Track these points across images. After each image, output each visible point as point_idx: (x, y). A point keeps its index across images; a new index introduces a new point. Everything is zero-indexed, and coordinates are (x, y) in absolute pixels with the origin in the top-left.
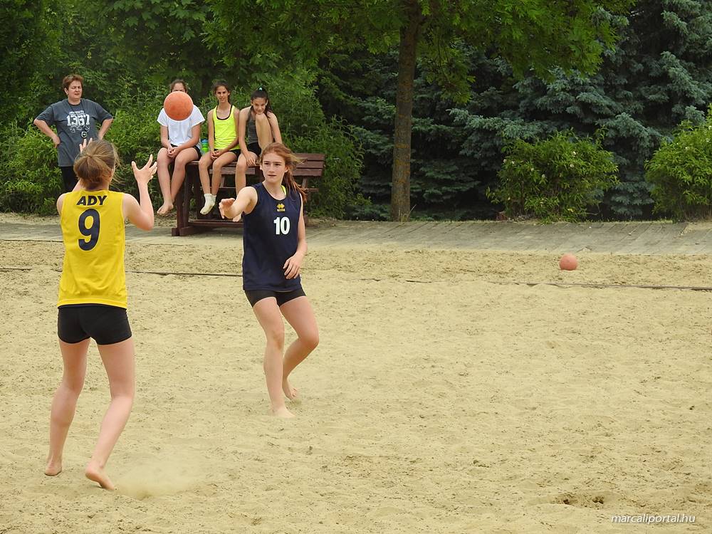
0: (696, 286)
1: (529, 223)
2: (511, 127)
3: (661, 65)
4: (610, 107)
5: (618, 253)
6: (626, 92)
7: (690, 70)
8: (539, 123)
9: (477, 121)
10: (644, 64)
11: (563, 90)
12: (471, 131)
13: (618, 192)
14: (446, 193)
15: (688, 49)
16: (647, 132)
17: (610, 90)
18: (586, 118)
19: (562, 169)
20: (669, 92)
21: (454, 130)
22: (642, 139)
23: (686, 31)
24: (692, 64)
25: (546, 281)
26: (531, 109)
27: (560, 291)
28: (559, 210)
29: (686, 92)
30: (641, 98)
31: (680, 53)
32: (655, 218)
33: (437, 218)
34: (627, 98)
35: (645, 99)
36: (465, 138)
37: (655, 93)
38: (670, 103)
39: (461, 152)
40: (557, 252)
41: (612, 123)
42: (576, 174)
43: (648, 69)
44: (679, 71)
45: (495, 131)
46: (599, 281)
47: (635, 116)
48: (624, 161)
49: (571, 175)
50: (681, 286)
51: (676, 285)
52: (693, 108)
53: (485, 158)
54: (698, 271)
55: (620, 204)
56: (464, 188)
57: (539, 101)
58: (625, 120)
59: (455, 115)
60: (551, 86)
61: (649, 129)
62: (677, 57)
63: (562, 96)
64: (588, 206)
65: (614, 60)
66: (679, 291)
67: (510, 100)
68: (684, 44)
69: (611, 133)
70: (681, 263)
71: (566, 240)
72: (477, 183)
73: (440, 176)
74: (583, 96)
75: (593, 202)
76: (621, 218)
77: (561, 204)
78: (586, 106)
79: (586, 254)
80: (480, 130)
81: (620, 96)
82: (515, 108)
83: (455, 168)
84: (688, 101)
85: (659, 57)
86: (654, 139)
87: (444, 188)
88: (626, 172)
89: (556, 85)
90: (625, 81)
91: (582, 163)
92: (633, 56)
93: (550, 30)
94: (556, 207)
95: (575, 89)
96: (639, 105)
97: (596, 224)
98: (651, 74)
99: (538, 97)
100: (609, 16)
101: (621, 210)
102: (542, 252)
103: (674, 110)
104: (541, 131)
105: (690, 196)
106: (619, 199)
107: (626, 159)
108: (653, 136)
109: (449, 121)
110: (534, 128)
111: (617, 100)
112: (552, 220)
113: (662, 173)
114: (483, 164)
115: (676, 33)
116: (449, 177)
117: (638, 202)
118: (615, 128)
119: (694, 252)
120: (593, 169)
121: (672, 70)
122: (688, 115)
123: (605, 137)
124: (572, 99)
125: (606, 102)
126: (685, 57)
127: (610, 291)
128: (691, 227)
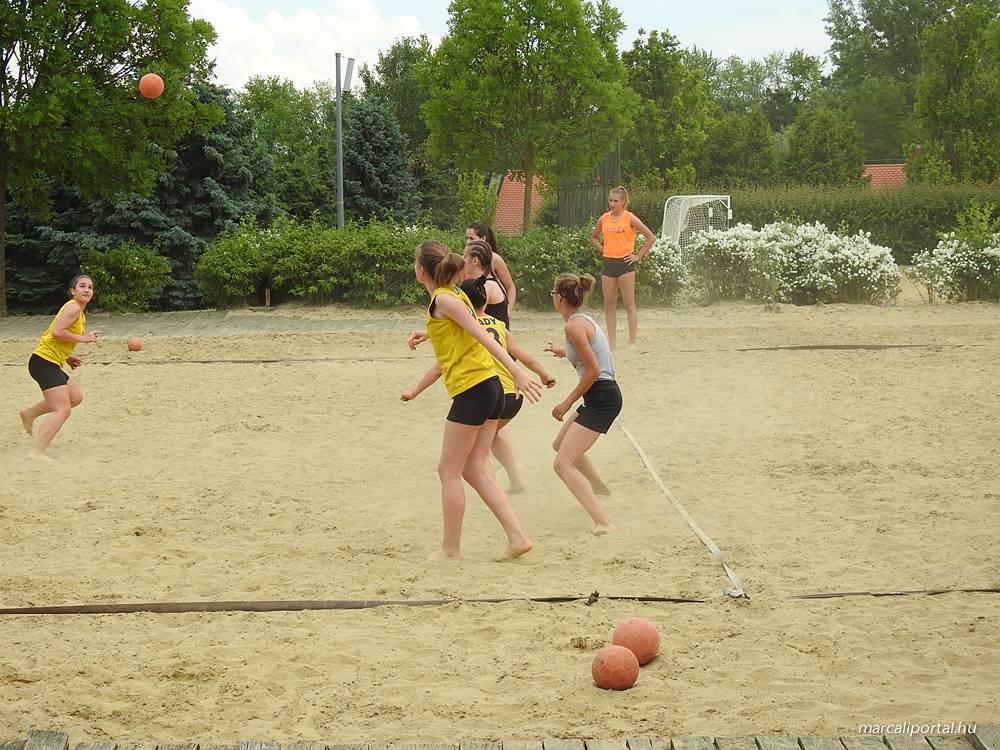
0: (236, 359)
1: (103, 315)
2: (88, 240)
3: (204, 188)
4: (165, 222)
5: (174, 336)
6: (177, 210)
7: (227, 192)
8: (110, 236)
9: (60, 235)
10: (191, 188)
11: (128, 209)
12: (55, 244)
13: (175, 288)
14: (37, 294)
15: (225, 174)
16: (195, 241)
17: (164, 208)
18: (146, 230)
19: (127, 272)
20: (211, 209)
21: (41, 244)
22: (192, 246)
23: (223, 161)
24: (229, 187)
25: (118, 360)
26: (103, 225)
27: (129, 367)
28: (127, 304)
29: (223, 209)
30: (189, 214)
31: (219, 179)
32: (203, 307)
33: (30, 314)
34: (178, 214)
35: (192, 215)
36: (51, 249)
37: (201, 210)
38: (213, 218)
39: (48, 261)
40: (126, 337)
41: (166, 234)
42: (139, 275)
43: (194, 192)
44: (218, 192)
45: (75, 243)
46: (160, 358)
47: (186, 228)
48: (178, 263)
49: (135, 276)
50: (225, 359)
51: (220, 359)
52: (230, 221)
53: (67, 265)
54: (237, 349)
55: (177, 297)
56: (52, 290)
57: (109, 218)
58: (178, 232)
59: (41, 231)
60: (118, 206)
61: (197, 239)
62: (217, 182)
63: (127, 214)
64: (150, 300)
65: (166, 185)
66: (223, 364)
67: (86, 218)
68: (222, 170)
69: (167, 243)
70: (224, 342)
71: (132, 327)
72: (61, 285)
73: (32, 281)
74: (144, 214)
75: (153, 297)
76: (177, 308)
77: (128, 299)
78: (147, 222)
79: (149, 338)
80: (63, 243)
81: (173, 213)
82: (91, 224)
83: (44, 273)
84: (227, 216)
85: (202, 182)
86: (201, 246)
87: (35, 290)
88: (180, 272)
89: (122, 205)
90: (176, 201)
91: (143, 266)
92: (182, 182)
93: (113, 161)
94: (124, 302)
95: (137, 208)
96: (188, 220)
97: (156, 314)
98: (197, 196)
99: (108, 215)
100: (161, 150)
101: (177, 302)
102: (114, 338)
103: (216, 223)
104: (112, 242)
105: (229, 289)
106: (175, 293)
107: (180, 261)
108: (200, 244)
109: (37, 236)
110: (106, 240)
111: (170, 216)
112: (122, 312)
113: (207, 272)
114: (66, 269)
115: (215, 162)
116: (38, 281)
117: (190, 295)
118: (170, 238)
119: (233, 333)
120: (152, 271)
121: (213, 192)
122: (227, 228)
123: (162, 245)
124: (135, 216)
125: (162, 218)
126: (222, 181)
127: (169, 366)
128: (230, 313)
